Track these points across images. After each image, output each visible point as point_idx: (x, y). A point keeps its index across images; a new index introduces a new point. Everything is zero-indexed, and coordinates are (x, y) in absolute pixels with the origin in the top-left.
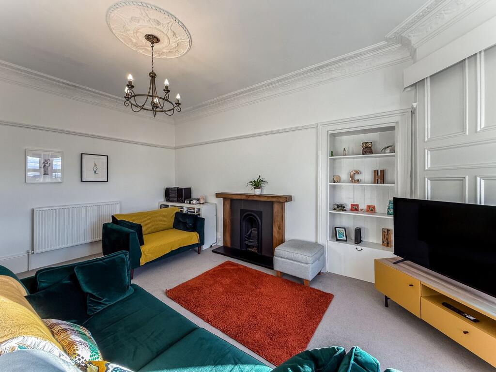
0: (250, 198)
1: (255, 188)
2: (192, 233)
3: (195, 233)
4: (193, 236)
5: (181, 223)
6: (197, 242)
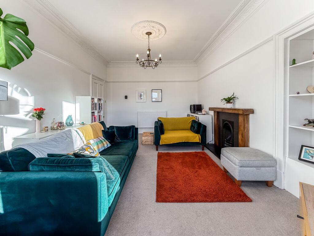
0: (224, 111)
1: (227, 103)
2: (196, 134)
3: (198, 134)
4: (196, 136)
5: (193, 127)
6: (199, 141)
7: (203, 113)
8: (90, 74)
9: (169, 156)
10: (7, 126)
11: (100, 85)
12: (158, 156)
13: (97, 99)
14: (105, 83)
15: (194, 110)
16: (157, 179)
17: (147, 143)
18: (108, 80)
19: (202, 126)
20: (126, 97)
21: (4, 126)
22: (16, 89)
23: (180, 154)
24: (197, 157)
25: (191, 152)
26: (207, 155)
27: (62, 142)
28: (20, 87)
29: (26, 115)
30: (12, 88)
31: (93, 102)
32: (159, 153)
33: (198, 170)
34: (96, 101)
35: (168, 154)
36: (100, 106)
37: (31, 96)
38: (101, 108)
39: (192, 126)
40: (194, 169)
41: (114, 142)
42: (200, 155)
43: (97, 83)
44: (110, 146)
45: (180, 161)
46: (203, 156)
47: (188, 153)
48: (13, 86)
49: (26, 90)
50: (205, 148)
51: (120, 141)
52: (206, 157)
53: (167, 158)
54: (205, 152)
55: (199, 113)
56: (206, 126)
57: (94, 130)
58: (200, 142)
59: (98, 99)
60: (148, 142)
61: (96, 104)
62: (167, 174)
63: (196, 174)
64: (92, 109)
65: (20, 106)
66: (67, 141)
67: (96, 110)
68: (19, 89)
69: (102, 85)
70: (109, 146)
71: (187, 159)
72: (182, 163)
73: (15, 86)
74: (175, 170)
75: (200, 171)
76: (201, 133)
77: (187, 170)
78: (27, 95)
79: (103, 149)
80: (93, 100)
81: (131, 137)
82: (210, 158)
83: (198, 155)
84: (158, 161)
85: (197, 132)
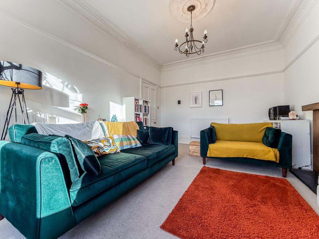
2: (270, 149)
3: (274, 149)
4: (269, 151)
5: (265, 138)
6: (274, 160)
7: (291, 118)
8: (139, 78)
9: (217, 173)
10: (59, 116)
11: (152, 89)
12: (201, 170)
13: (142, 101)
14: (158, 88)
15: (275, 115)
16: (182, 197)
17: (195, 154)
18: (161, 86)
19: (283, 135)
20: (179, 102)
21: (57, 116)
22: (67, 86)
23: (237, 174)
24: (266, 184)
25: (258, 176)
26: (291, 186)
27: (78, 130)
28: (71, 85)
29: (75, 110)
30: (64, 84)
31: (138, 103)
32: (205, 167)
33: (260, 204)
34: (141, 102)
35: (217, 171)
36: (147, 108)
37: (80, 93)
38: (147, 111)
39: (265, 136)
40: (251, 200)
41: (147, 144)
42: (273, 183)
43: (148, 88)
44: (140, 146)
45: (231, 183)
46: (281, 185)
47: (251, 176)
48: (64, 83)
49: (75, 87)
50: (289, 174)
51: (153, 143)
52: (288, 187)
53: (212, 175)
54: (287, 181)
55: (282, 118)
56: (292, 136)
57: (126, 127)
58: (278, 162)
59: (144, 101)
60: (197, 153)
61: (141, 106)
62: (201, 194)
63: (251, 210)
64: (136, 110)
65: (70, 101)
66: (85, 129)
67: (141, 112)
68: (70, 86)
69: (154, 90)
70: (138, 146)
71: (246, 183)
72: (234, 186)
73: (66, 83)
74: (215, 193)
75: (262, 206)
76: (279, 146)
77: (237, 198)
78: (77, 92)
79: (129, 147)
80: (137, 101)
81: (166, 140)
82: (295, 191)
83: (269, 182)
84: (198, 175)
85: (273, 145)
